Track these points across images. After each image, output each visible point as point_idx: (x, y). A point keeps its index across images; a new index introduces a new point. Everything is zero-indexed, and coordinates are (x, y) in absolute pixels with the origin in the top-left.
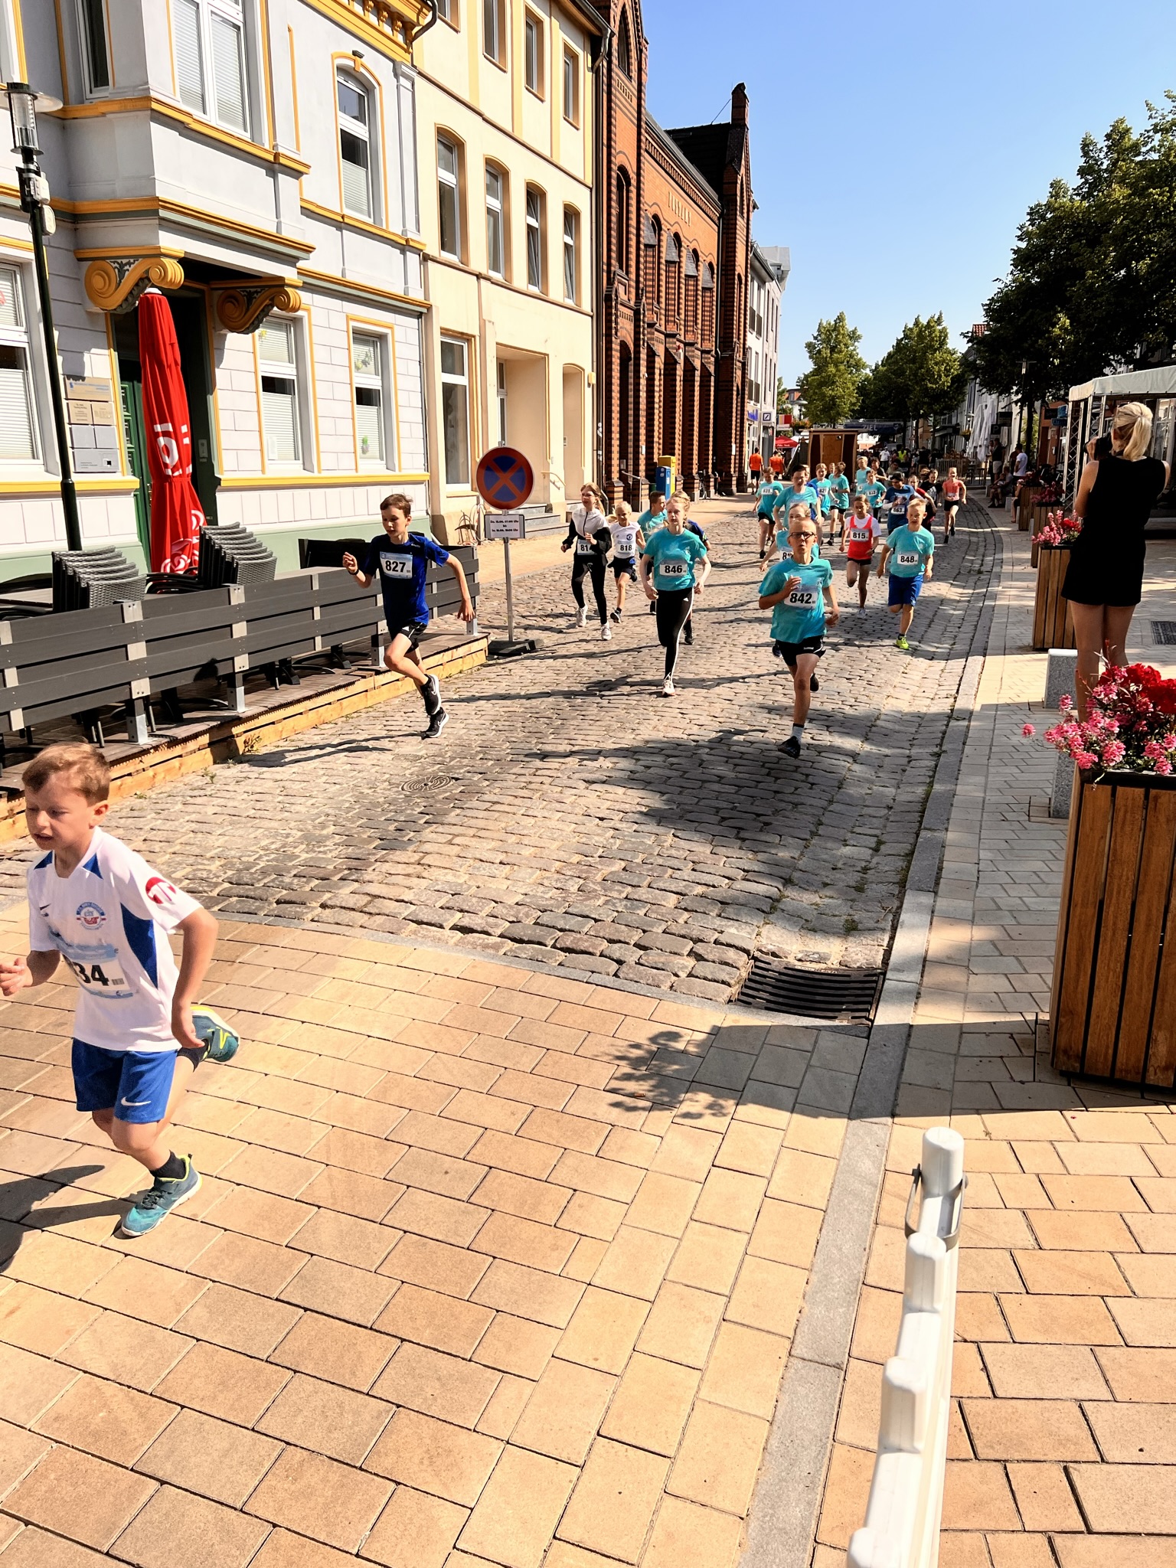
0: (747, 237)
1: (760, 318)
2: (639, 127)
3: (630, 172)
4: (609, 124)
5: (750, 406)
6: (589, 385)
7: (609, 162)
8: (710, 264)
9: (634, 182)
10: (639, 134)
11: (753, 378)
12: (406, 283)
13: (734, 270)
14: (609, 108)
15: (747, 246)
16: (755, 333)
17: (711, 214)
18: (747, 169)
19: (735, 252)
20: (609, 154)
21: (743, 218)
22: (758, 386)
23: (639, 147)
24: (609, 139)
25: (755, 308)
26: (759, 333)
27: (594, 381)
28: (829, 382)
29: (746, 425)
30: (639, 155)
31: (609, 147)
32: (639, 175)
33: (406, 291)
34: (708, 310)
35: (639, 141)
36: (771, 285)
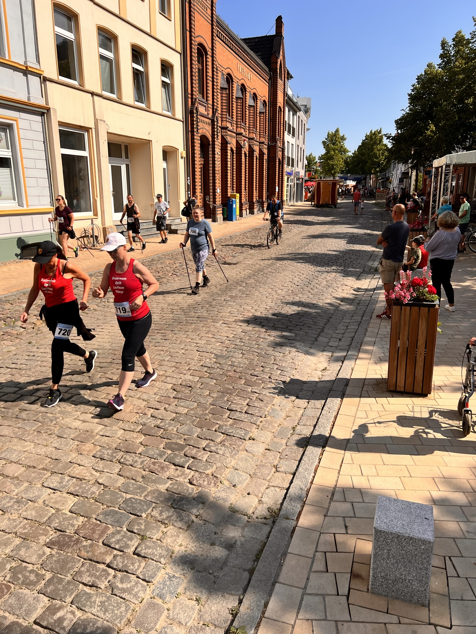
0: (284, 89)
1: (294, 129)
2: (212, 25)
3: (207, 47)
4: (190, 19)
5: (287, 169)
6: (182, 158)
7: (191, 40)
8: (264, 101)
9: (210, 53)
10: (212, 28)
11: (290, 156)
12: (29, 94)
13: (277, 104)
14: (190, 11)
15: (284, 94)
16: (291, 135)
17: (264, 77)
18: (284, 57)
19: (277, 96)
20: (191, 36)
21: (282, 80)
22: (293, 160)
23: (212, 36)
24: (190, 27)
25: (291, 123)
26: (293, 135)
27: (185, 155)
28: (331, 158)
29: (285, 178)
30: (212, 39)
31: (190, 32)
32: (212, 50)
33: (29, 99)
34: (262, 123)
35: (212, 32)
36: (301, 114)
